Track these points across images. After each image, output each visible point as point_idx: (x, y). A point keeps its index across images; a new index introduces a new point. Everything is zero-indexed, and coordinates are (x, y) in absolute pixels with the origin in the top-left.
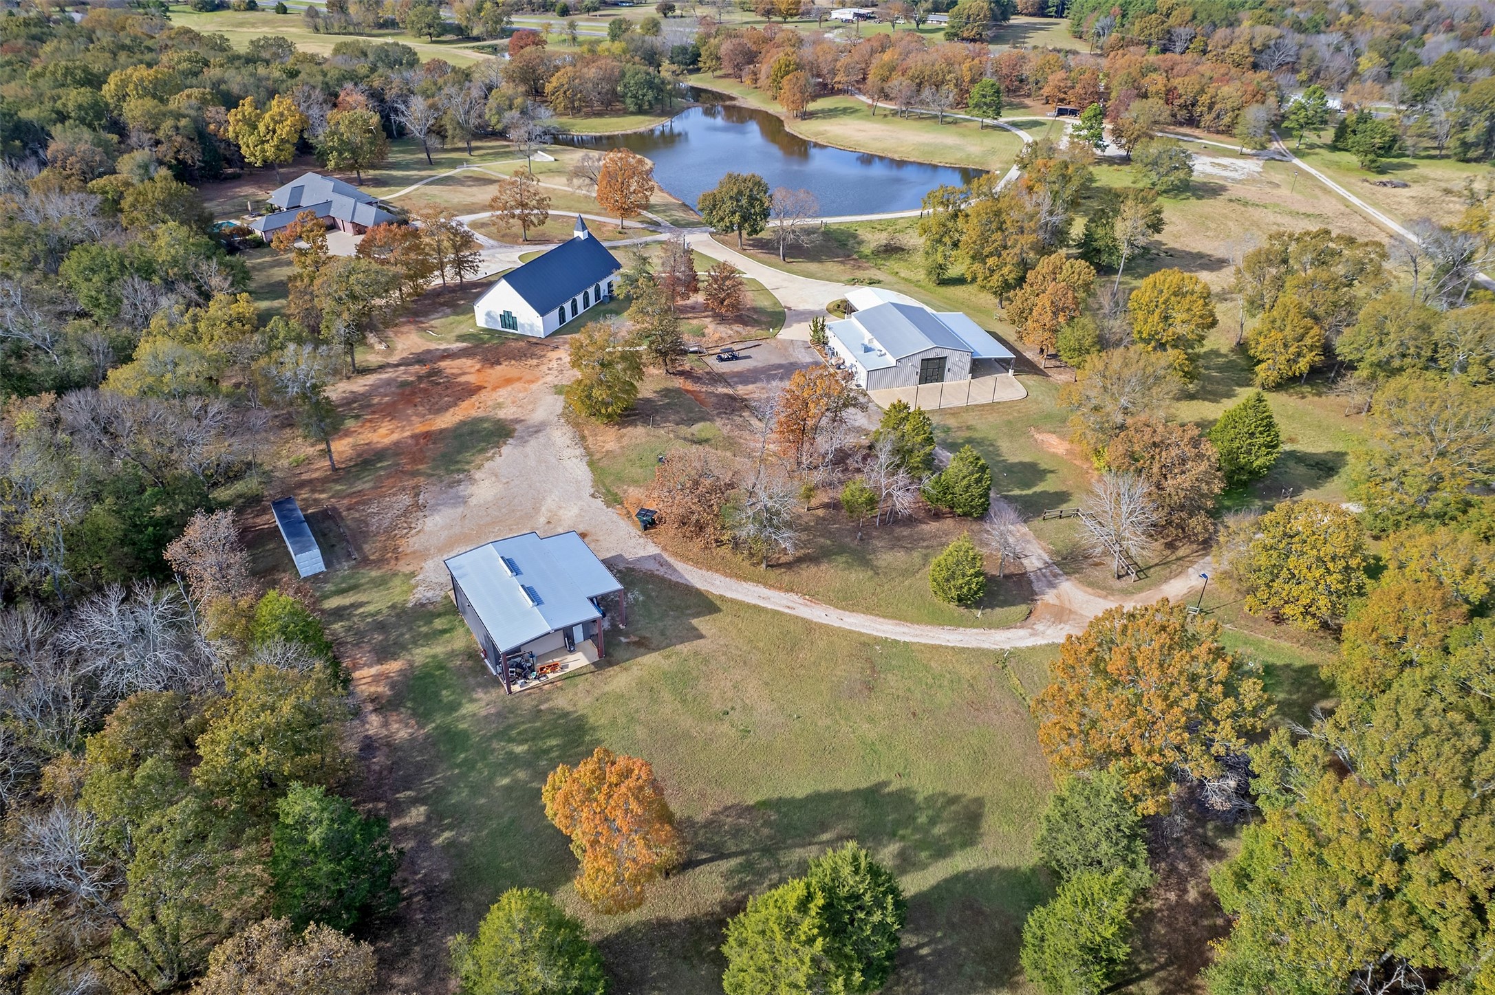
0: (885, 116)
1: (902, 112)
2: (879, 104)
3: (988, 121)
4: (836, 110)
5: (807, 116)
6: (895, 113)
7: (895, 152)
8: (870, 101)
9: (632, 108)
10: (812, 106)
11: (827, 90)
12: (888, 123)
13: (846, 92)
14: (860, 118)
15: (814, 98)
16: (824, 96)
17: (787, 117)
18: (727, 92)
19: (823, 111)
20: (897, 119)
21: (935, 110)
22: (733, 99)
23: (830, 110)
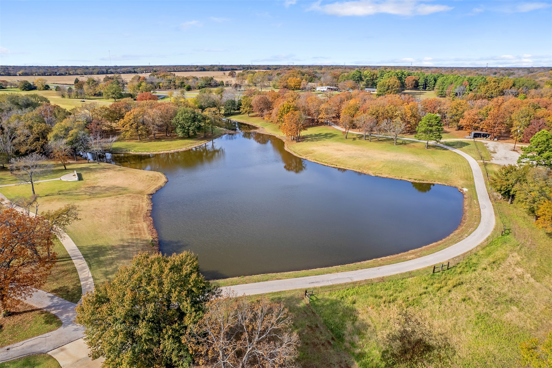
0: (354, 139)
1: (367, 136)
2: (350, 131)
3: (432, 143)
4: (320, 135)
5: (300, 139)
6: (361, 137)
7: (369, 168)
8: (344, 130)
9: (180, 134)
10: (303, 133)
11: (314, 123)
12: (357, 144)
13: (326, 124)
14: (337, 141)
15: (305, 127)
16: (313, 126)
17: (287, 140)
18: (254, 124)
19: (311, 136)
20: (363, 141)
21: (391, 135)
22: (255, 128)
23: (316, 135)
